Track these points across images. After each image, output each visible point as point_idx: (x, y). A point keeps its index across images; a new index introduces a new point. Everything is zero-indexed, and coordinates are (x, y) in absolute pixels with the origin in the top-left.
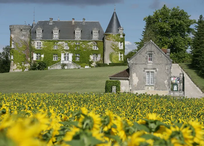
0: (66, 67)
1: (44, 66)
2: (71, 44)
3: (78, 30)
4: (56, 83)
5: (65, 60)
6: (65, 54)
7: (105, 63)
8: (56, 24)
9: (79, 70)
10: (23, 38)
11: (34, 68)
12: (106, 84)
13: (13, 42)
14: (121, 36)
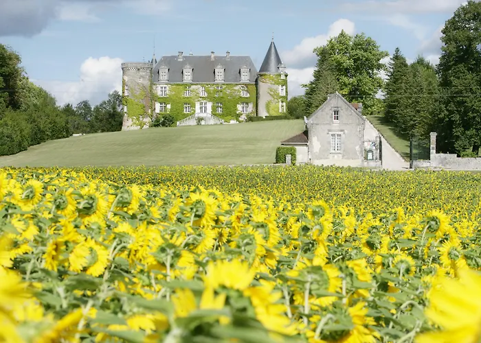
0: (203, 123)
1: (171, 121)
2: (211, 88)
3: (220, 68)
4: (199, 148)
5: (201, 112)
6: (201, 104)
7: (259, 115)
8: (188, 60)
9: (221, 126)
10: (141, 81)
11: (156, 124)
12: (277, 152)
13: (126, 88)
14: (283, 77)
